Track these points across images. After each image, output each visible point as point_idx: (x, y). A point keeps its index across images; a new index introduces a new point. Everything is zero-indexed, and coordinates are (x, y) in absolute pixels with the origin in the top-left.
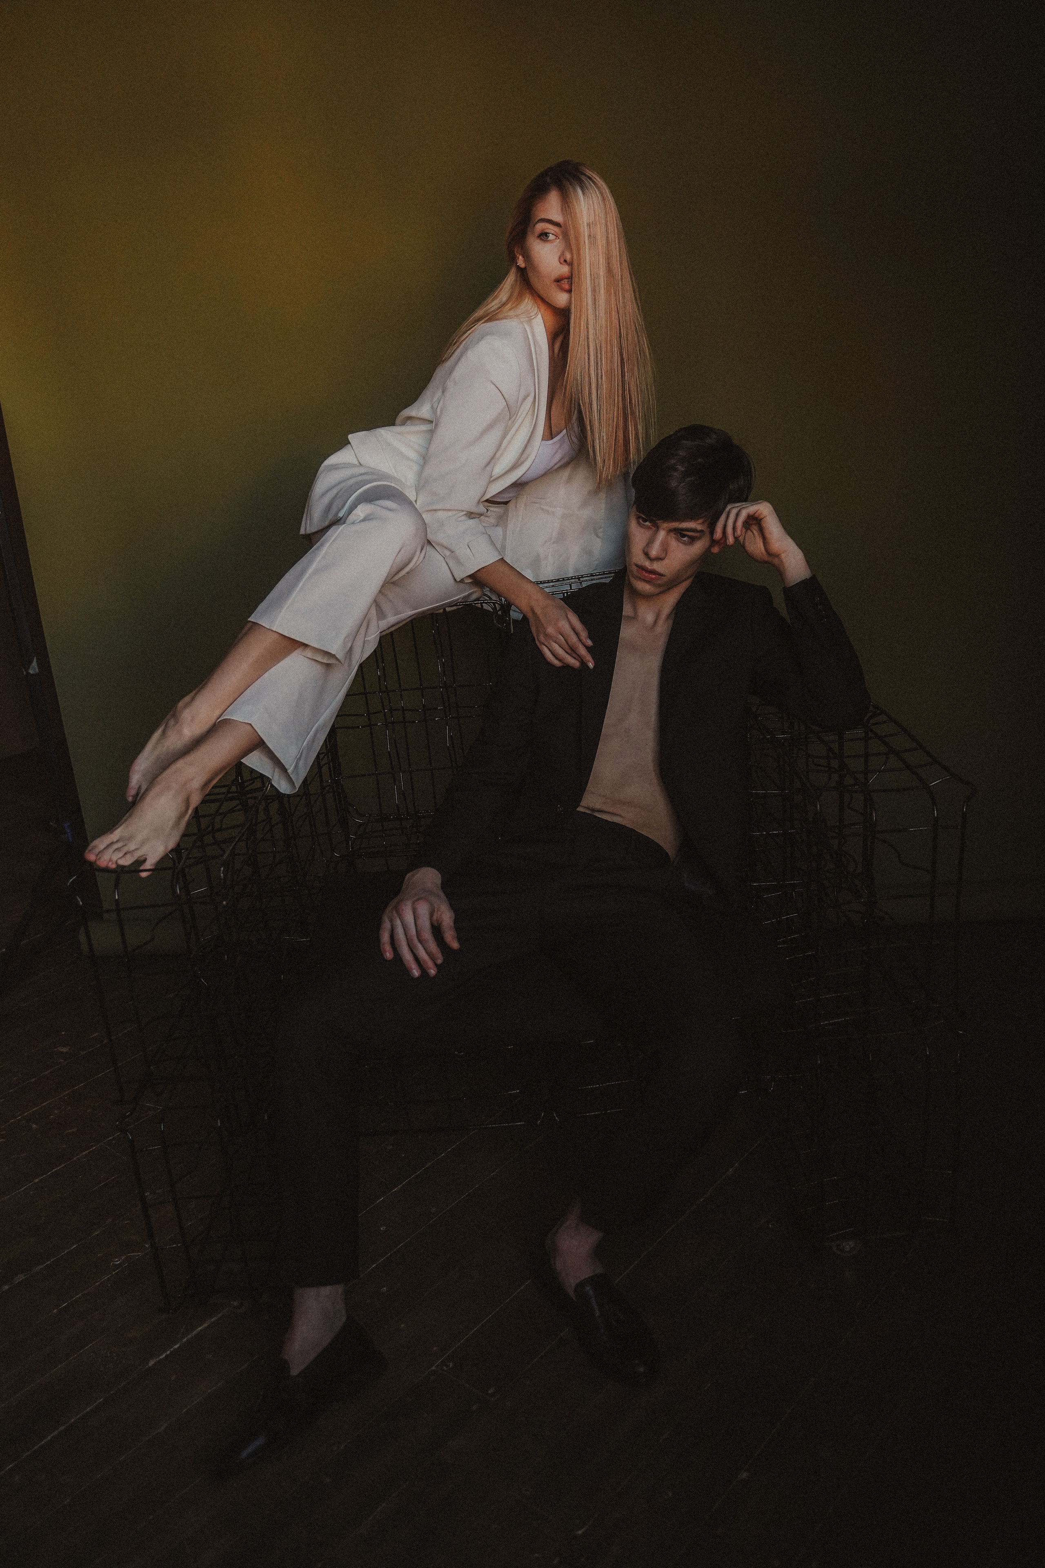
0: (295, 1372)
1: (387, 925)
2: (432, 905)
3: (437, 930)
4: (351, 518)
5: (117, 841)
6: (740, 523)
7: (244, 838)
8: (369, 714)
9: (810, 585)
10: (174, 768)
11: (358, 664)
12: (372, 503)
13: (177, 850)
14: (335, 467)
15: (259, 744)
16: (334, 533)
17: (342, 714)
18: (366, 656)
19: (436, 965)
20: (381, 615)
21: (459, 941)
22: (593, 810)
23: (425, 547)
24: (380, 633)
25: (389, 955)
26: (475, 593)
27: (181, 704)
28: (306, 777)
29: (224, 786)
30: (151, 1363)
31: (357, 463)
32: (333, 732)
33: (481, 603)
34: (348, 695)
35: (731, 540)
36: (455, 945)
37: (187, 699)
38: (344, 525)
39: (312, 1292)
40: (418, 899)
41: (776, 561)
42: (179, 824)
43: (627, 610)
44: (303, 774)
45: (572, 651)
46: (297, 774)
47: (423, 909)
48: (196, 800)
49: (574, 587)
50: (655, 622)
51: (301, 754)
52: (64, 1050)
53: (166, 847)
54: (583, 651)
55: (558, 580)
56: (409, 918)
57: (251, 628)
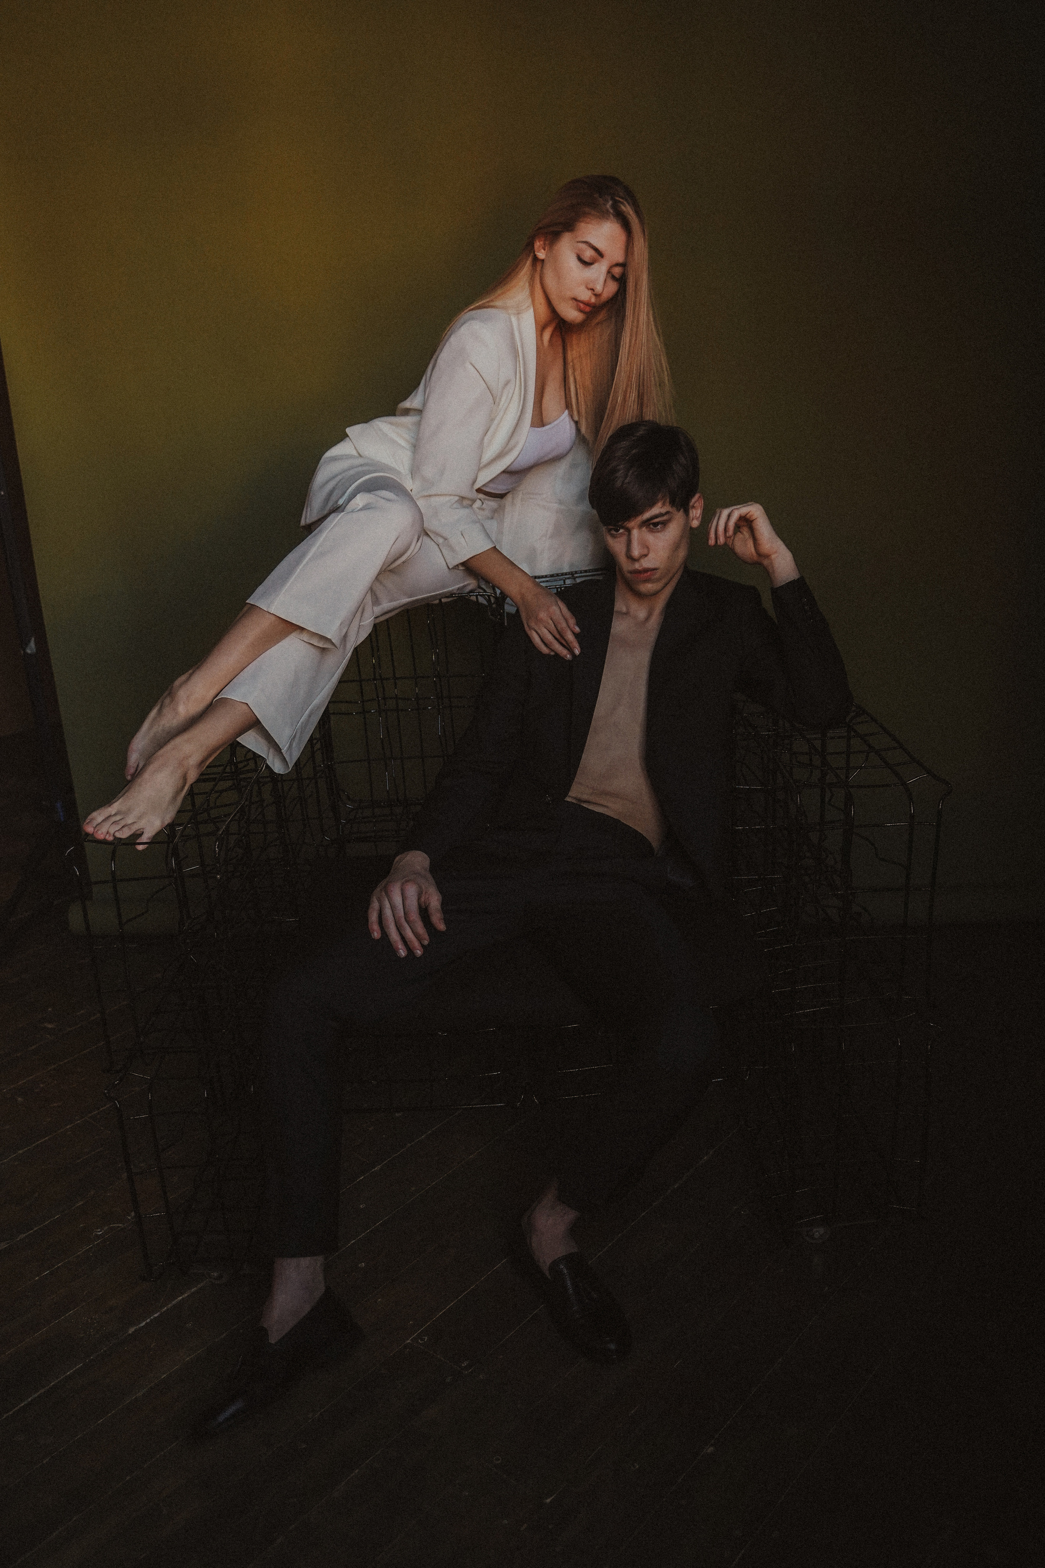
0: (273, 1341)
1: (375, 905)
2: (420, 887)
3: (424, 912)
4: (349, 507)
5: (115, 815)
6: (732, 524)
7: (237, 818)
8: (363, 702)
9: (798, 586)
10: (173, 743)
11: (352, 649)
12: (372, 492)
13: (171, 826)
14: (335, 459)
15: (255, 724)
16: (335, 520)
17: (336, 698)
18: (361, 639)
19: (423, 946)
20: (376, 601)
21: (446, 924)
22: (580, 800)
23: (422, 537)
24: (375, 618)
25: (376, 935)
26: (471, 583)
27: (177, 683)
28: (299, 759)
29: (220, 766)
30: (131, 1330)
31: (356, 454)
32: (326, 715)
33: (477, 596)
34: (341, 682)
35: (722, 540)
36: (442, 927)
37: (183, 678)
38: (343, 513)
39: (293, 1262)
40: (407, 881)
41: (766, 562)
42: (176, 800)
43: (620, 605)
44: (296, 754)
45: (561, 639)
46: (291, 755)
47: (412, 891)
48: (192, 776)
49: (568, 582)
50: (647, 619)
51: (295, 735)
52: (50, 1026)
53: (163, 822)
54: (570, 637)
55: (552, 576)
56: (398, 899)
57: (249, 609)
